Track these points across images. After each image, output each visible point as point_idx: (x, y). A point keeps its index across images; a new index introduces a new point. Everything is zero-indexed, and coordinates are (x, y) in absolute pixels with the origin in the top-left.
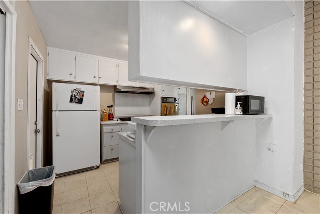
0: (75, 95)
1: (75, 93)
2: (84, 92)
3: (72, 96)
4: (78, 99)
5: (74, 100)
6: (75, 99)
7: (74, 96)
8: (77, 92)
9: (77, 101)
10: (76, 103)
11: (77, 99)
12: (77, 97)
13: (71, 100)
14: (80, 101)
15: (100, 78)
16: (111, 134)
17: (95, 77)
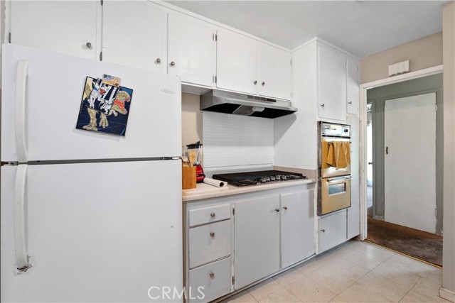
0: (97, 102)
1: (96, 95)
2: (130, 91)
3: (85, 104)
4: (110, 118)
5: (93, 121)
6: (98, 116)
7: (92, 103)
8: (107, 89)
9: (104, 122)
10: (101, 130)
11: (103, 117)
12: (107, 108)
13: (83, 122)
14: (117, 126)
15: (172, 64)
16: (208, 229)
17: (158, 61)
